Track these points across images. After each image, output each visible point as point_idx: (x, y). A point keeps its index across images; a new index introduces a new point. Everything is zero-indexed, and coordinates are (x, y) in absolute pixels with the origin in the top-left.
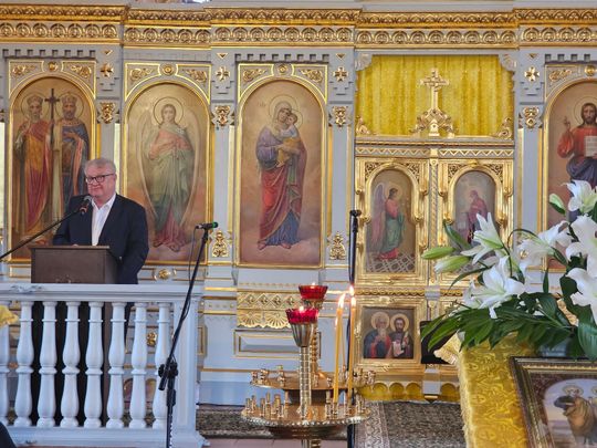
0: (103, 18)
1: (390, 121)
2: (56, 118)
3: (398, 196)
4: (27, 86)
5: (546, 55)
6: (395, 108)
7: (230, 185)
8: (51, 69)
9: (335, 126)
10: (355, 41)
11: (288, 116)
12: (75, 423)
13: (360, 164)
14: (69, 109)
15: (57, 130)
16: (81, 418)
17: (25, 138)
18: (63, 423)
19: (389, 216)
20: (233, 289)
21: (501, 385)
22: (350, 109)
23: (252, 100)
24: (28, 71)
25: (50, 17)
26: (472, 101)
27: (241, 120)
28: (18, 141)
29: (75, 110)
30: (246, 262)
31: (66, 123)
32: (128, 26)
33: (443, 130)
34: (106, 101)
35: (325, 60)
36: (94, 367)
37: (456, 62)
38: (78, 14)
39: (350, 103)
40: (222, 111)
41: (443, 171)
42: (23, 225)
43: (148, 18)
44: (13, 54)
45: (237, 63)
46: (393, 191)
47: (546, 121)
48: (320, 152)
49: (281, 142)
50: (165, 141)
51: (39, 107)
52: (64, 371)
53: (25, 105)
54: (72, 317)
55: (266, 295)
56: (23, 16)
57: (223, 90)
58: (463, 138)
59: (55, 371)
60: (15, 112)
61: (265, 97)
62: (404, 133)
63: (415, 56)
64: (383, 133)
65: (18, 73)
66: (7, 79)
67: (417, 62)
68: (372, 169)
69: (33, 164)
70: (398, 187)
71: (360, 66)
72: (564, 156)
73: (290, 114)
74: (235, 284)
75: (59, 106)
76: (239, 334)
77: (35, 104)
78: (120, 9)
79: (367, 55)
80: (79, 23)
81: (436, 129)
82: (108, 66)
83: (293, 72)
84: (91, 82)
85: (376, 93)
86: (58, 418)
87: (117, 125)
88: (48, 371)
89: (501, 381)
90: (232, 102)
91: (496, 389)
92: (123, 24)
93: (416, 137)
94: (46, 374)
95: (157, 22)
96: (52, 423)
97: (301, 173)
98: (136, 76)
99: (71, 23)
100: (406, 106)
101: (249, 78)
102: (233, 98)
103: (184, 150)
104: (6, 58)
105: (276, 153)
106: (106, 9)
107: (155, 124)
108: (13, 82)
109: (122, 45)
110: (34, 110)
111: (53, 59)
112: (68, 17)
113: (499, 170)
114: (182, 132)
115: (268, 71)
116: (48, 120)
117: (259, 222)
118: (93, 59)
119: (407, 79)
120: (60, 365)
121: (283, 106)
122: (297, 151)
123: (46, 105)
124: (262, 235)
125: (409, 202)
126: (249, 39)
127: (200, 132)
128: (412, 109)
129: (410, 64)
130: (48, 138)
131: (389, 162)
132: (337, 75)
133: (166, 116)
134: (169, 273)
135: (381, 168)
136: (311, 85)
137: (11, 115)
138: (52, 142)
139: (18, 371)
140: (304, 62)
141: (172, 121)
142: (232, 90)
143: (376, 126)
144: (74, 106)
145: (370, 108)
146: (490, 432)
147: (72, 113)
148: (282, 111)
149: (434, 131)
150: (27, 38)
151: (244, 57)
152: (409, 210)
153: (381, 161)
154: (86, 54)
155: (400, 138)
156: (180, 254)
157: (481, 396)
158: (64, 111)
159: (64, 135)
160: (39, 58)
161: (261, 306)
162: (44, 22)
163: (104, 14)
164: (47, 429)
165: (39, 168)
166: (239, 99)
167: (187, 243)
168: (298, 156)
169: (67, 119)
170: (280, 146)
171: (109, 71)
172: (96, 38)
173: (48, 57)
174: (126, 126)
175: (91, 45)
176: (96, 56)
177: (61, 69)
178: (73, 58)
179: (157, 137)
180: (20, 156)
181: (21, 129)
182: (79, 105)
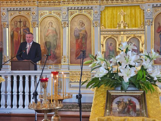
1: (110, 25)
2: (21, 26)
3: (113, 45)
4: (14, 18)
5: (153, 5)
6: (112, 21)
7: (67, 43)
8: (20, 13)
9: (95, 26)
10: (100, 3)
11: (82, 24)
12: (22, 107)
13: (102, 37)
14: (24, 24)
15: (22, 30)
16: (24, 106)
17: (13, 32)
18: (19, 107)
19: (110, 51)
20: (68, 71)
21: (103, 98)
22: (99, 22)
23: (72, 20)
24: (14, 14)
26: (133, 18)
27: (70, 26)
28: (12, 33)
30: (72, 64)
33: (125, 27)
34: (34, 22)
35: (92, 8)
36: (27, 92)
37: (128, 8)
39: (99, 20)
40: (65, 23)
41: (125, 38)
42: (13, 55)
44: (10, 10)
45: (68, 10)
46: (111, 44)
47: (153, 23)
48: (91, 34)
49: (80, 31)
50: (50, 32)
51: (17, 24)
52: (19, 94)
53: (13, 23)
54: (21, 79)
55: (77, 72)
57: (64, 17)
58: (130, 28)
59: (17, 94)
60: (11, 25)
61: (76, 19)
62: (114, 28)
63: (117, 6)
64: (109, 28)
65: (11, 15)
66: (8, 16)
67: (118, 8)
68: (105, 38)
70: (112, 43)
71: (101, 10)
72: (158, 33)
73: (83, 24)
74: (69, 70)
75: (22, 23)
76: (70, 83)
77: (16, 23)
79: (103, 7)
81: (123, 26)
82: (34, 12)
83: (83, 12)
84: (30, 17)
85: (106, 17)
86: (18, 106)
87: (37, 28)
88: (15, 94)
89: (103, 97)
90: (67, 21)
91: (101, 99)
92: (38, 1)
93: (117, 29)
94: (14, 95)
96: (16, 107)
97: (86, 39)
98: (42, 15)
100: (115, 20)
101: (72, 14)
102: (67, 20)
103: (55, 34)
104: (8, 11)
105: (79, 34)
107: (47, 27)
108: (10, 17)
109: (38, 6)
111: (20, 10)
113: (140, 37)
114: (54, 29)
115: (76, 12)
116: (19, 27)
117: (75, 53)
119: (115, 13)
120: (18, 92)
121: (81, 21)
122: (85, 33)
123: (19, 23)
124: (76, 56)
125: (116, 46)
126: (71, 3)
127: (59, 29)
128: (116, 21)
129: (116, 9)
130: (19, 32)
131: (110, 36)
132: (95, 12)
133: (50, 25)
134: (51, 67)
135: (108, 38)
136: (88, 15)
137: (10, 26)
139: (7, 94)
140: (86, 9)
141: (52, 26)
142: (67, 17)
143: (107, 26)
145: (105, 21)
146: (96, 111)
147: (25, 25)
148: (81, 23)
149: (122, 27)
150: (13, 5)
151: (70, 9)
152: (116, 49)
153: (107, 35)
154: (28, 9)
155: (113, 29)
156: (54, 62)
157: (96, 101)
159: (23, 31)
160: (16, 11)
161: (76, 76)
162: (17, 1)
164: (15, 109)
165: (17, 40)
166: (69, 20)
167: (56, 59)
168: (85, 35)
169: (24, 27)
170: (80, 32)
171: (35, 13)
172: (31, 5)
173: (19, 10)
174: (39, 28)
175: (30, 7)
176: (31, 9)
177: (22, 13)
178: (25, 10)
179: (48, 31)
180: (12, 37)
181: (12, 30)
182: (27, 23)
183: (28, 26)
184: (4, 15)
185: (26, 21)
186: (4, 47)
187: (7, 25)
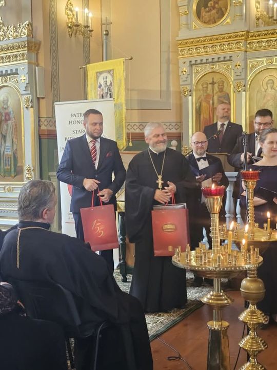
0: (236, 38)
2: (215, 92)
4: (201, 78)
8: (212, 68)
14: (221, 87)
15: (216, 98)
17: (201, 103)
24: (202, 70)
25: (211, 42)
29: (223, 87)
31: (219, 94)
32: (249, 41)
34: (238, 81)
38: (223, 38)
43: (259, 36)
44: (194, 63)
50: (269, 98)
51: (207, 87)
53: (200, 87)
56: (198, 44)
60: (196, 90)
65: (197, 72)
66: (192, 75)
69: (204, 115)
75: (216, 86)
77: (205, 86)
78: (244, 33)
80: (224, 43)
82: (239, 63)
84: (231, 72)
87: (244, 93)
92: (246, 41)
95: (264, 37)
98: (253, 66)
99: (220, 43)
104: (191, 65)
106: (237, 34)
107: (263, 90)
108: (196, 76)
109: (246, 52)
110: (205, 89)
111: (213, 62)
112: (219, 41)
116: (211, 93)
118: (232, 60)
123: (210, 86)
130: (211, 102)
133: (269, 86)
137: (194, 93)
138: (213, 104)
144: (223, 85)
147: (222, 89)
150: (200, 54)
154: (228, 58)
158: (218, 88)
159: (218, 100)
160: (207, 63)
162: (207, 45)
163: (236, 37)
165: (207, 117)
169: (220, 92)
171: (239, 65)
172: (233, 50)
173: (211, 62)
174: (248, 93)
175: (230, 54)
176: (233, 58)
177: (217, 67)
178: (222, 61)
179: (264, 97)
180: (199, 112)
181: (199, 99)
182: (225, 84)
183: (228, 91)
184: (184, 73)
185: (223, 82)
186: (184, 132)
187: (190, 91)
